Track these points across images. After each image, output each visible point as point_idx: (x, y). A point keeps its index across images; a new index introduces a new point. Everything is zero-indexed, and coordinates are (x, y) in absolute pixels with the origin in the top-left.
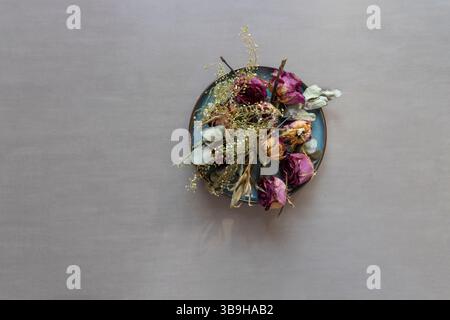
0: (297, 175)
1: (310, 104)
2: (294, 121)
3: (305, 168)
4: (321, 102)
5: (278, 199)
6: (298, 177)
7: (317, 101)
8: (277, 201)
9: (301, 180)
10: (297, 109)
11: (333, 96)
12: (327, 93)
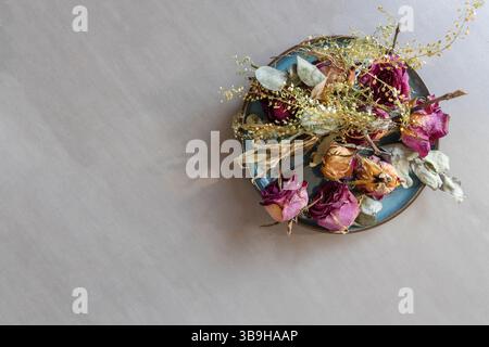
0: (330, 211)
1: (422, 167)
2: (389, 162)
3: (345, 214)
4: (433, 179)
5: (286, 207)
6: (328, 213)
7: (430, 173)
8: (282, 208)
9: (328, 220)
10: (406, 156)
11: (450, 188)
12: (449, 181)
